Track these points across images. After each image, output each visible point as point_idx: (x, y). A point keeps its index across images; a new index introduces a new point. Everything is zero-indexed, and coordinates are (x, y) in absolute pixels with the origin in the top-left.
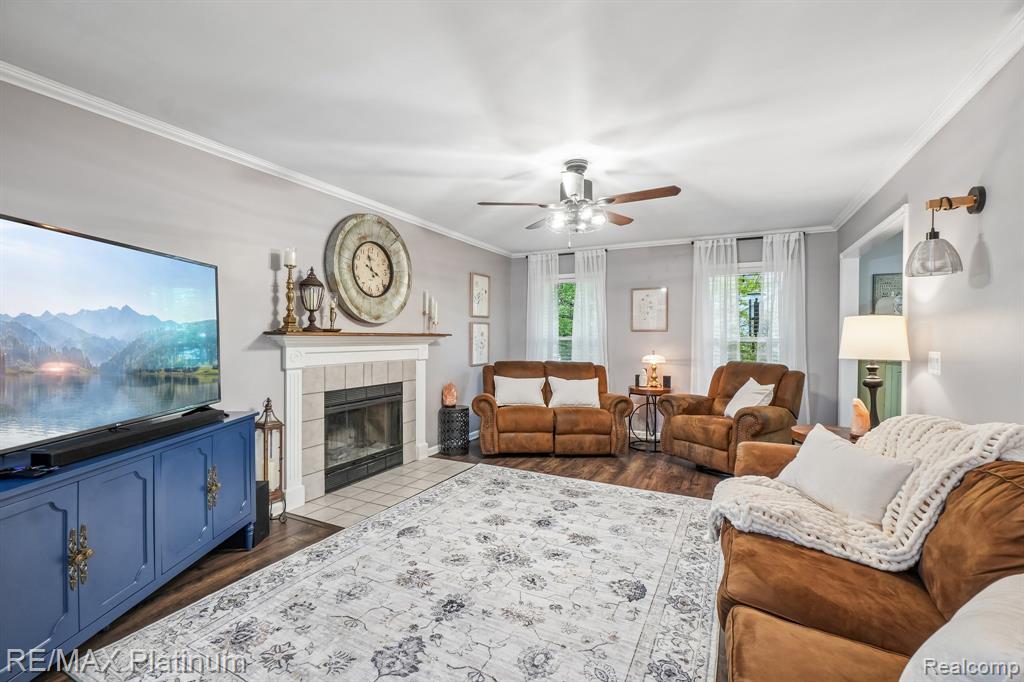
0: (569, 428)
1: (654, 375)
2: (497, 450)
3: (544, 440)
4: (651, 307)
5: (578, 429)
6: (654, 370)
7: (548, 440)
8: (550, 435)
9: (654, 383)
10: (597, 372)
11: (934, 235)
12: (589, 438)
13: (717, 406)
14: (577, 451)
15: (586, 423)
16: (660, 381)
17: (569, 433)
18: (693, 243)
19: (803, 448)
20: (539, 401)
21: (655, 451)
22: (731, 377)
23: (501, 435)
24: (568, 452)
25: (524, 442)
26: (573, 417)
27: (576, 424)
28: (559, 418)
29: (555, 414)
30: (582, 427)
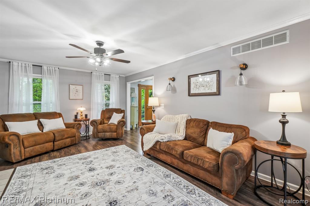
0: (60, 138)
1: (82, 114)
2: (23, 158)
3: (49, 146)
4: (77, 91)
5: (64, 137)
6: (82, 113)
7: (51, 145)
8: (52, 143)
9: (82, 117)
10: (59, 115)
11: (170, 84)
12: (68, 140)
13: (106, 122)
14: (63, 146)
15: (67, 134)
16: (84, 116)
17: (61, 140)
18: (92, 72)
19: (156, 124)
20: (37, 130)
21: (86, 139)
22: (108, 113)
23: (25, 149)
24: (60, 148)
25: (39, 149)
26: (62, 133)
27: (64, 135)
28: (56, 135)
29: (54, 134)
30: (66, 136)
